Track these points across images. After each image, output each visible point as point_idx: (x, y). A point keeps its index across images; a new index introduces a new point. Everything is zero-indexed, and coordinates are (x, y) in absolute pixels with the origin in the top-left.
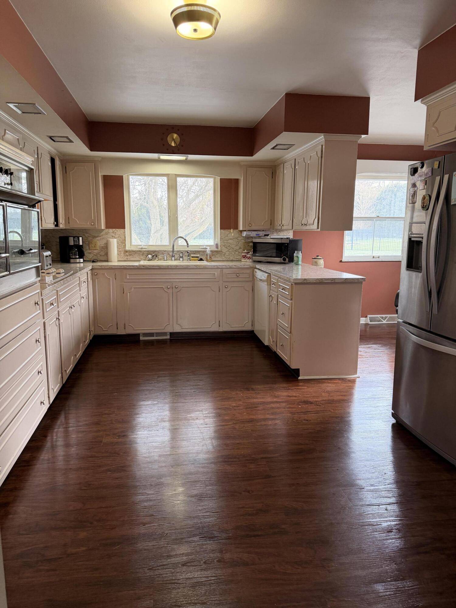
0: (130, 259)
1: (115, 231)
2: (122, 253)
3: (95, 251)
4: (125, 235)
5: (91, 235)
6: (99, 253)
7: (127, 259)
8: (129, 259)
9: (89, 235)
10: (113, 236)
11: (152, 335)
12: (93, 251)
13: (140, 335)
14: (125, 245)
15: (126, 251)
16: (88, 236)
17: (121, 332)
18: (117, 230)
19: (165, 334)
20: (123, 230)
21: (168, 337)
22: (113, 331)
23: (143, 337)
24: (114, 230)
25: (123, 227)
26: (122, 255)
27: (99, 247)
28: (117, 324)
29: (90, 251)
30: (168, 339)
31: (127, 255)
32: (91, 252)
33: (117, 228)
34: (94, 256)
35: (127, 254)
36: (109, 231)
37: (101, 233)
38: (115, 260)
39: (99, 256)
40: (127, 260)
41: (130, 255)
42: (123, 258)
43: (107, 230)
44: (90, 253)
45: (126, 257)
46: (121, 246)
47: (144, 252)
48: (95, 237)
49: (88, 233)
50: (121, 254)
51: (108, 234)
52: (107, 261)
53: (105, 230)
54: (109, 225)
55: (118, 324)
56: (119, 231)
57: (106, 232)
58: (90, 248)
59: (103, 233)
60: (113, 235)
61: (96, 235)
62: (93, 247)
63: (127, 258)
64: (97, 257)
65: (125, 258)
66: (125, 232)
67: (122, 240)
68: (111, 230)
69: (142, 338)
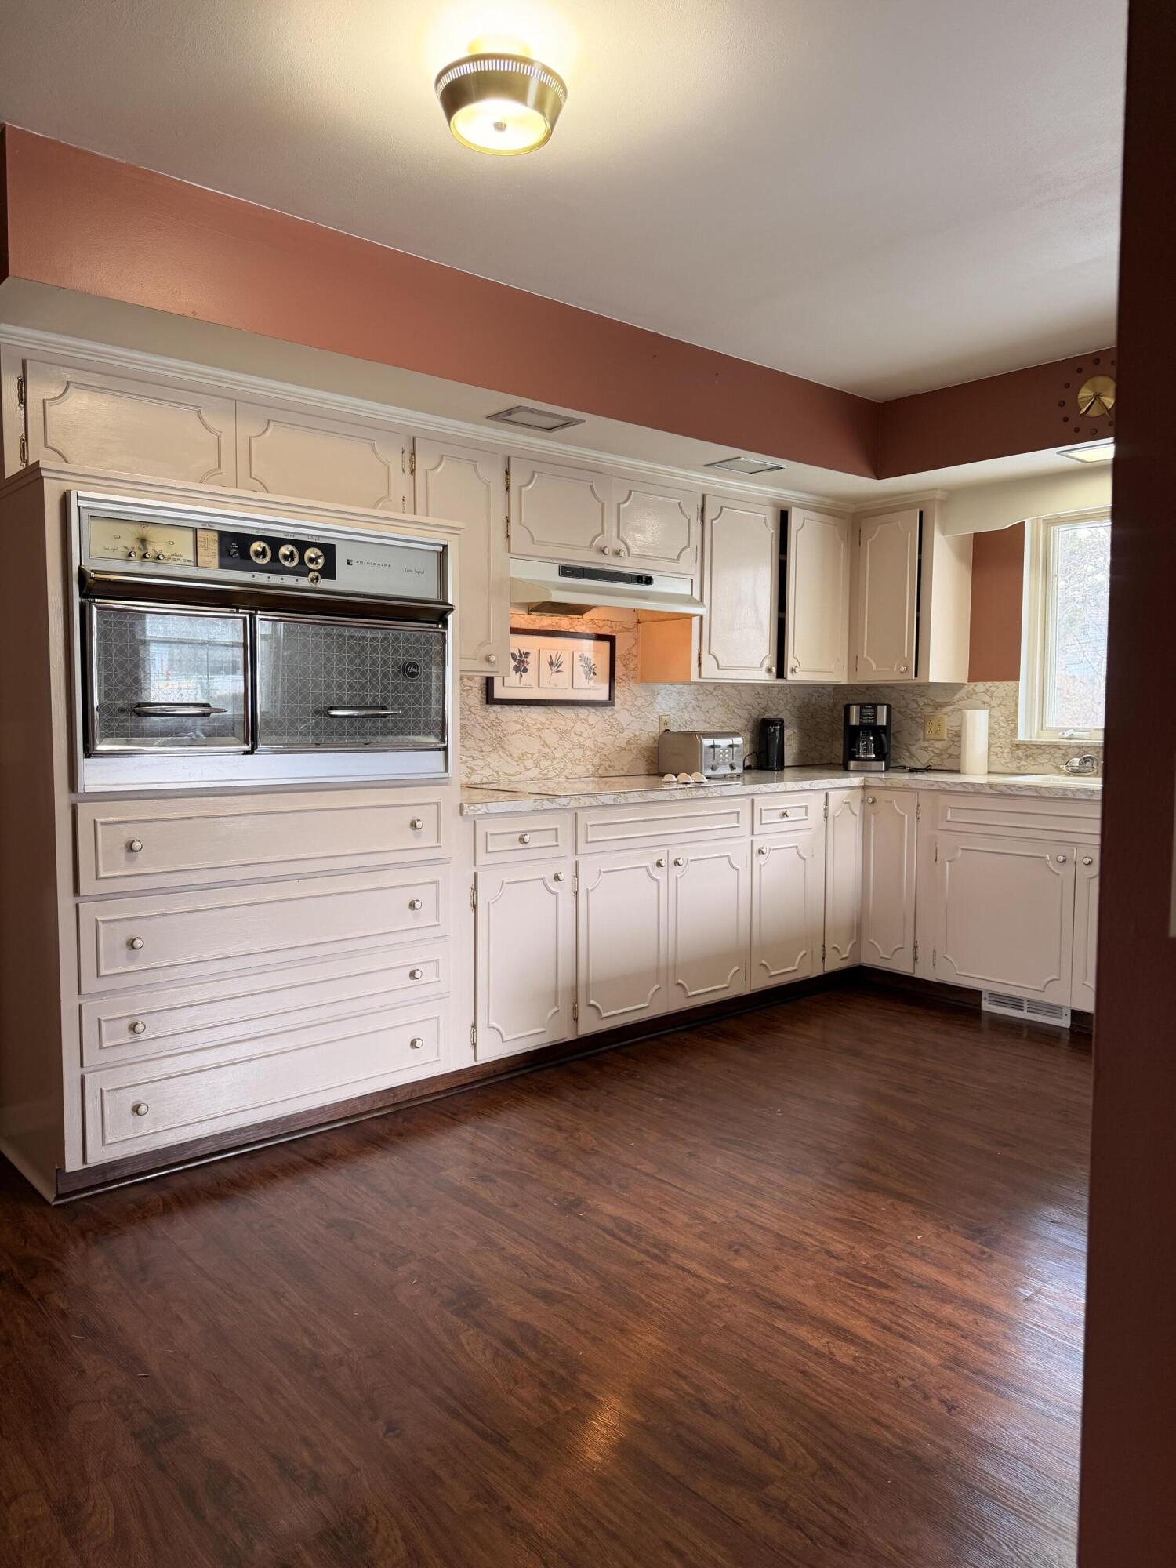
0: (1026, 769)
1: (993, 689)
2: (1006, 751)
3: (939, 744)
4: (1017, 698)
5: (932, 701)
6: (947, 749)
7: (1018, 768)
8: (1022, 768)
9: (926, 701)
10: (984, 703)
11: (1016, 1003)
12: (933, 744)
13: (983, 997)
14: (1016, 728)
15: (1018, 746)
16: (925, 704)
17: (925, 972)
18: (997, 683)
19: (1055, 1010)
20: (1015, 685)
21: (1066, 1022)
22: (902, 965)
23: (991, 1002)
24: (989, 684)
25: (1014, 676)
26: (1005, 755)
27: (948, 734)
28: (916, 947)
29: (926, 744)
30: (1066, 1028)
31: (1018, 756)
32: (927, 747)
33: (996, 681)
34: (934, 756)
35: (1020, 753)
36: (975, 688)
37: (956, 694)
38: (976, 768)
39: (946, 756)
40: (1018, 771)
41: (1027, 757)
42: (1009, 764)
43: (972, 684)
44: (924, 749)
45: (1015, 764)
46: (1004, 729)
47: (1068, 750)
48: (939, 706)
49: (923, 696)
50: (1003, 752)
51: (974, 697)
52: (958, 772)
53: (966, 686)
54: (977, 673)
55: (919, 949)
56: (1002, 688)
57: (968, 692)
58: (927, 737)
59: (961, 694)
60: (987, 699)
61: (945, 700)
62: (934, 733)
63: (1018, 765)
64: (942, 760)
65: (1013, 766)
66: (1016, 691)
67: (1007, 713)
68: (980, 686)
69: (986, 1006)
